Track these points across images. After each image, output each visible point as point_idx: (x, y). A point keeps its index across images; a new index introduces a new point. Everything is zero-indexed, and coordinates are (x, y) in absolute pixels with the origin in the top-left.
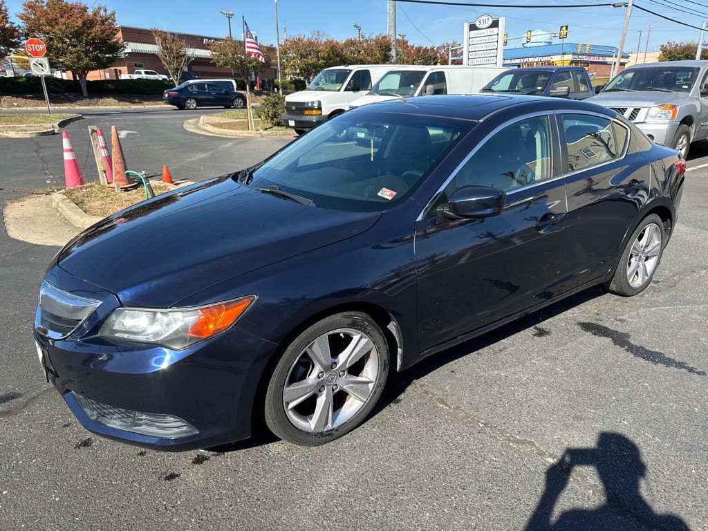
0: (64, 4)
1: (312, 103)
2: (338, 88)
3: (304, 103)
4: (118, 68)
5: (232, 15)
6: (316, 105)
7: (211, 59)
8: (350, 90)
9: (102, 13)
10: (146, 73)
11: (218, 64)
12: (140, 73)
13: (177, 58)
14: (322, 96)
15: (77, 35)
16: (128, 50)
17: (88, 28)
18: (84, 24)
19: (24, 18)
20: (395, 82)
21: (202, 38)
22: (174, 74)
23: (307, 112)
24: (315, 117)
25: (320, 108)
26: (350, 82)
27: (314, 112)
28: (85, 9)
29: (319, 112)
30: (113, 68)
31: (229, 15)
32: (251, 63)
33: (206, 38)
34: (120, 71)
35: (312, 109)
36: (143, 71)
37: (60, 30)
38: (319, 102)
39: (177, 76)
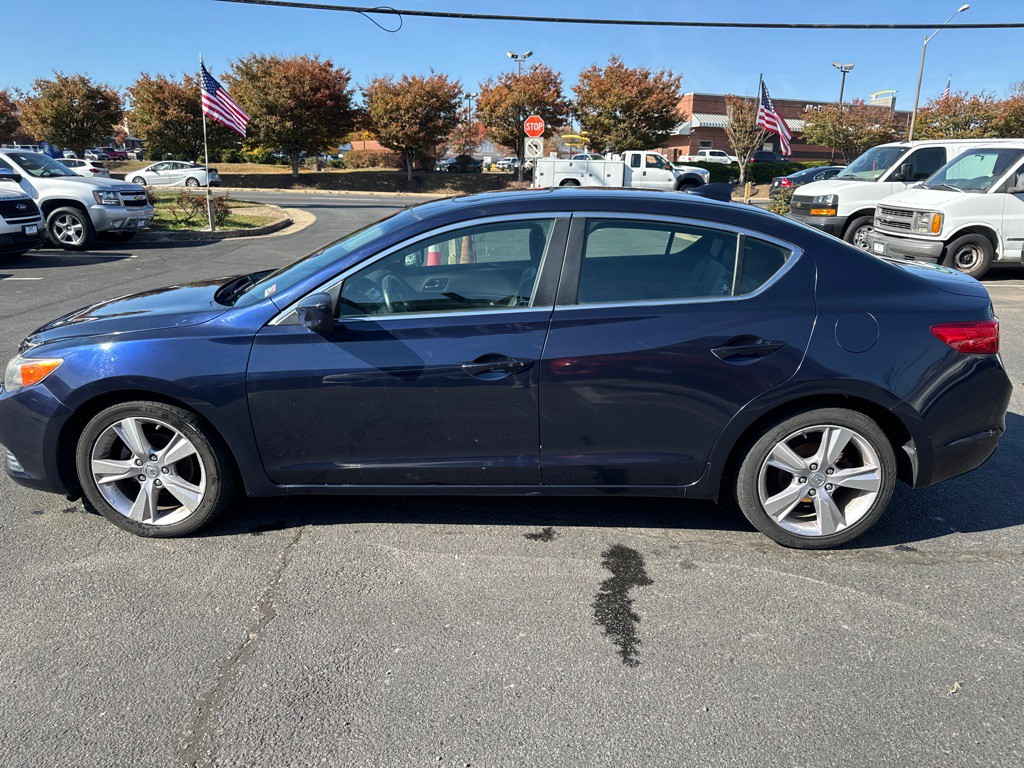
0: (623, 71)
1: (825, 197)
2: (877, 176)
3: (812, 198)
4: (679, 148)
5: (851, 68)
6: (830, 201)
7: (802, 133)
8: (898, 180)
9: (665, 78)
10: (712, 154)
11: (809, 141)
12: (704, 154)
13: (751, 133)
14: (844, 187)
15: (627, 109)
16: (696, 124)
17: (643, 99)
18: (640, 92)
19: (578, 90)
20: (986, 166)
21: (804, 104)
22: (741, 155)
23: (813, 211)
24: (824, 219)
25: (835, 206)
26: (899, 167)
27: (824, 212)
28: (646, 76)
29: (833, 212)
30: (672, 148)
31: (846, 68)
32: (861, 138)
33: (810, 103)
34: (681, 151)
35: (823, 206)
36: (708, 152)
37: (610, 102)
38: (836, 198)
39: (745, 158)
